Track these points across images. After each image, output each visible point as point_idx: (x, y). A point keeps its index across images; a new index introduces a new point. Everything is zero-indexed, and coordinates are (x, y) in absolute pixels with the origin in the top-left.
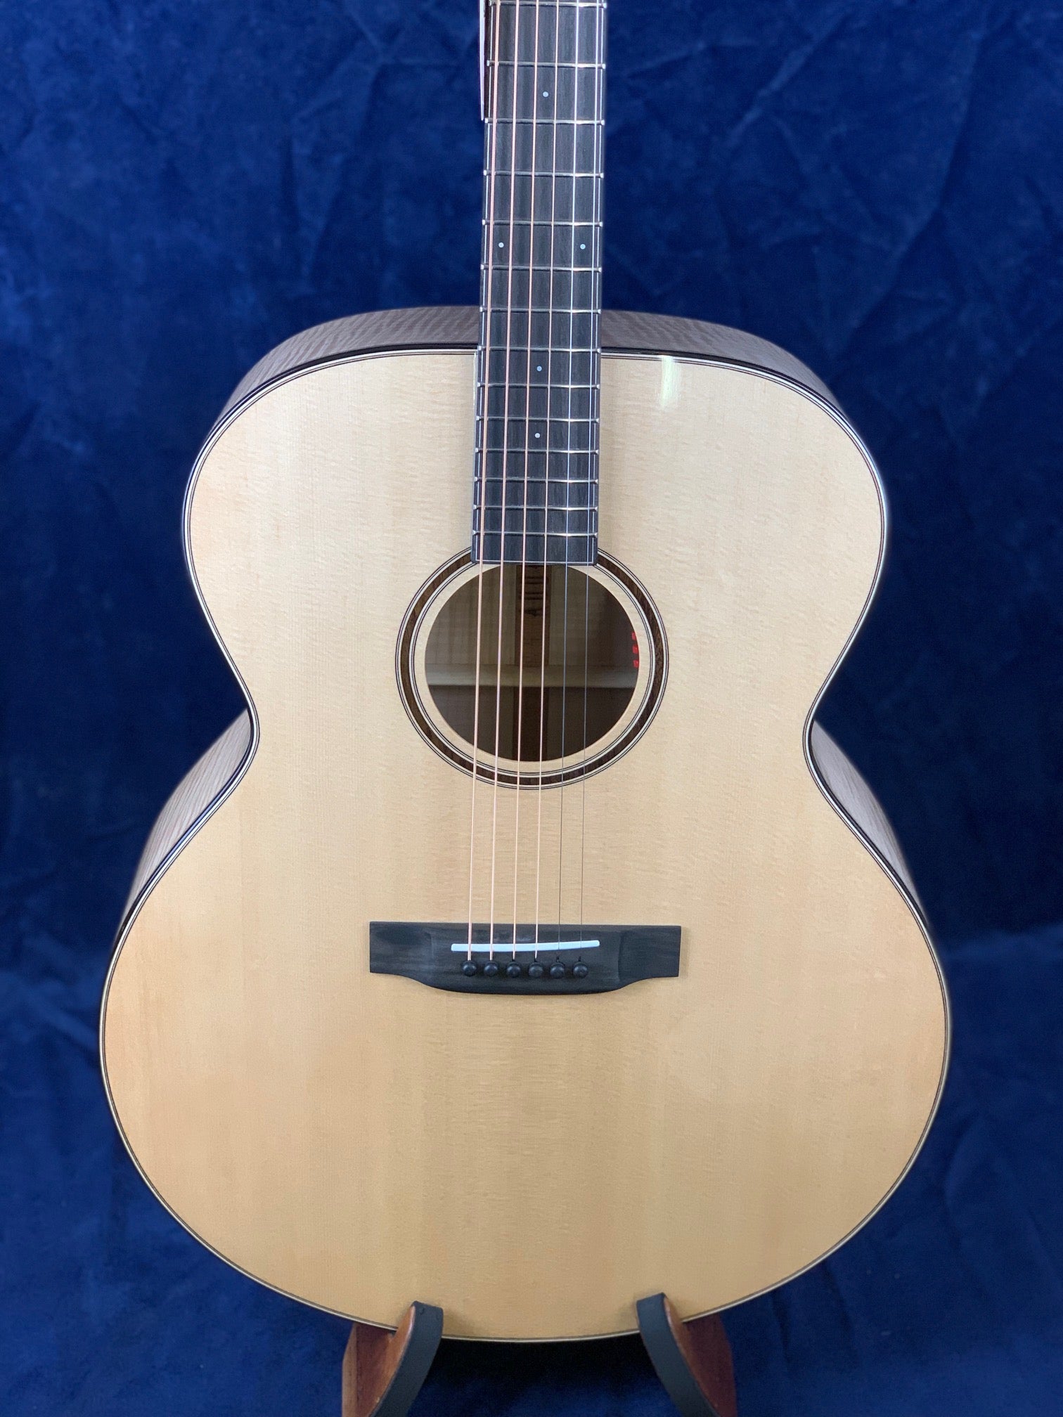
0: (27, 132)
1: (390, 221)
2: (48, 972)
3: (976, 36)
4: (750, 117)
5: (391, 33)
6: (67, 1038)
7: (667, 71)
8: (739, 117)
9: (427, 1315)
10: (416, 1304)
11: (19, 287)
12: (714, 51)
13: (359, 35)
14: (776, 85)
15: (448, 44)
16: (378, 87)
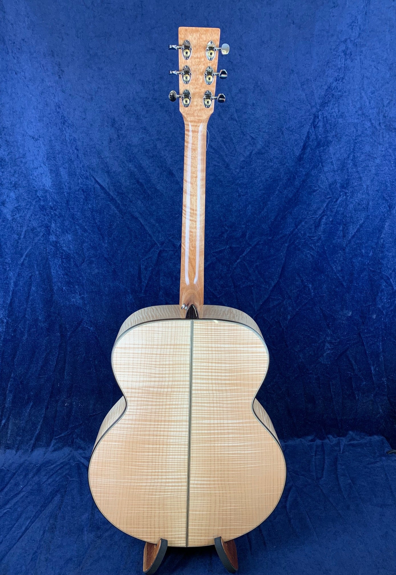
0: (83, 262)
1: (161, 281)
2: (80, 447)
3: (286, 245)
4: (238, 261)
5: (162, 244)
6: (83, 464)
7: (221, 252)
8: (236, 261)
9: (164, 541)
10: (161, 539)
11: (80, 295)
12: (231, 248)
13: (155, 244)
14: (244, 255)
15: (174, 245)
16: (159, 254)
